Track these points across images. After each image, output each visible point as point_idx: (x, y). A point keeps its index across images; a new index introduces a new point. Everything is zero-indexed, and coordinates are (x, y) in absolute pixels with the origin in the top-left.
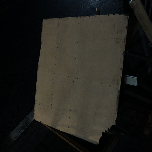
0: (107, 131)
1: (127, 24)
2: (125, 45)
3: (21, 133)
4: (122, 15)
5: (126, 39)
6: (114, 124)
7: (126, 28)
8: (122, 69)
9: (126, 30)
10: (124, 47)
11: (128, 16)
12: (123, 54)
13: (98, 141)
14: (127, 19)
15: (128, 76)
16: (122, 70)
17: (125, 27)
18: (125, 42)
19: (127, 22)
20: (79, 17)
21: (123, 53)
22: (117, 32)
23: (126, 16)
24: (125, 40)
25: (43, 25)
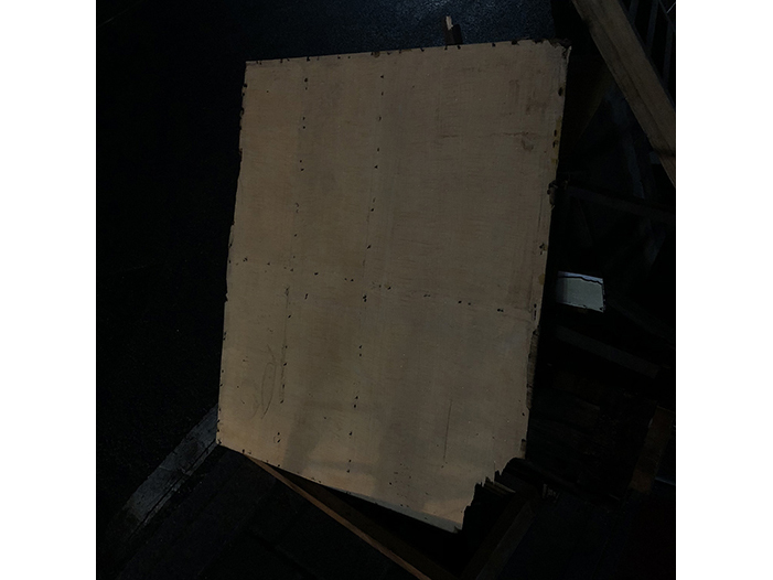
0: (492, 480)
1: (563, 79)
2: (557, 157)
3: (170, 496)
5: (559, 134)
6: (520, 454)
7: (560, 93)
8: (546, 248)
9: (562, 100)
11: (567, 48)
12: (549, 192)
13: (459, 519)
14: (563, 60)
15: (570, 274)
16: (545, 253)
17: (557, 88)
18: (557, 146)
19: (564, 72)
20: (383, 54)
21: (550, 186)
22: (528, 109)
23: (560, 48)
24: (558, 138)
25: (246, 86)
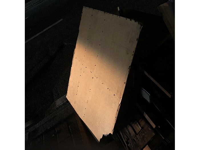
1: (138, 36)
2: (132, 59)
4: (137, 22)
5: (134, 52)
7: (137, 40)
9: (136, 42)
10: (131, 62)
12: (129, 68)
15: (143, 89)
16: (125, 85)
17: (137, 38)
18: (133, 56)
19: (139, 34)
20: (106, 13)
23: (140, 26)
